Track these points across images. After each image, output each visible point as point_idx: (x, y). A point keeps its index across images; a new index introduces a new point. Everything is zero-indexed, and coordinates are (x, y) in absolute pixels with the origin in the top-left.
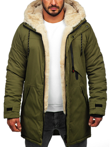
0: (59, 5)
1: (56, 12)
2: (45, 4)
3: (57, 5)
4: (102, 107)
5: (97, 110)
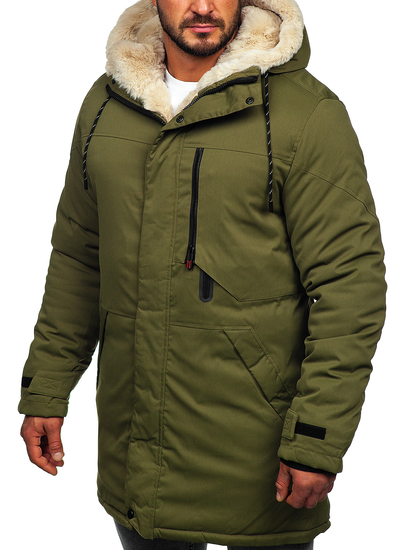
0: (224, 14)
2: (167, 12)
3: (216, 15)
4: (323, 438)
5: (300, 445)
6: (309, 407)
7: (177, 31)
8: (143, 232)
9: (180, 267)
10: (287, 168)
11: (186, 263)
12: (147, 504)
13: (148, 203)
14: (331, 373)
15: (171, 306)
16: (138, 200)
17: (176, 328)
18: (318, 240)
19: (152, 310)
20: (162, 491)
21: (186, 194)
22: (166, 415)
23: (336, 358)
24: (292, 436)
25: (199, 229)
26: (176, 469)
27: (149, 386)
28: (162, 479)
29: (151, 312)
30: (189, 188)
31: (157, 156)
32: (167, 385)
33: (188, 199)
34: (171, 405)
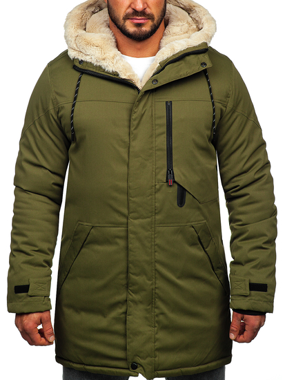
0: (154, 11)
1: (146, 28)
2: (114, 8)
3: (148, 11)
4: (266, 291)
5: (253, 298)
6: (253, 271)
7: (121, 22)
8: (131, 164)
9: (162, 186)
10: (224, 109)
11: (167, 182)
12: (149, 356)
13: (133, 144)
14: (264, 246)
15: (155, 214)
16: (124, 142)
17: (159, 229)
18: (243, 156)
19: (143, 218)
20: (158, 345)
21: (162, 134)
22: (157, 291)
23: (265, 235)
24: (248, 293)
25: (174, 157)
26: (165, 328)
27: (143, 272)
28: (157, 336)
29: (140, 220)
30: (164, 129)
31: (140, 110)
32: (156, 270)
33: (164, 138)
34: (160, 283)
